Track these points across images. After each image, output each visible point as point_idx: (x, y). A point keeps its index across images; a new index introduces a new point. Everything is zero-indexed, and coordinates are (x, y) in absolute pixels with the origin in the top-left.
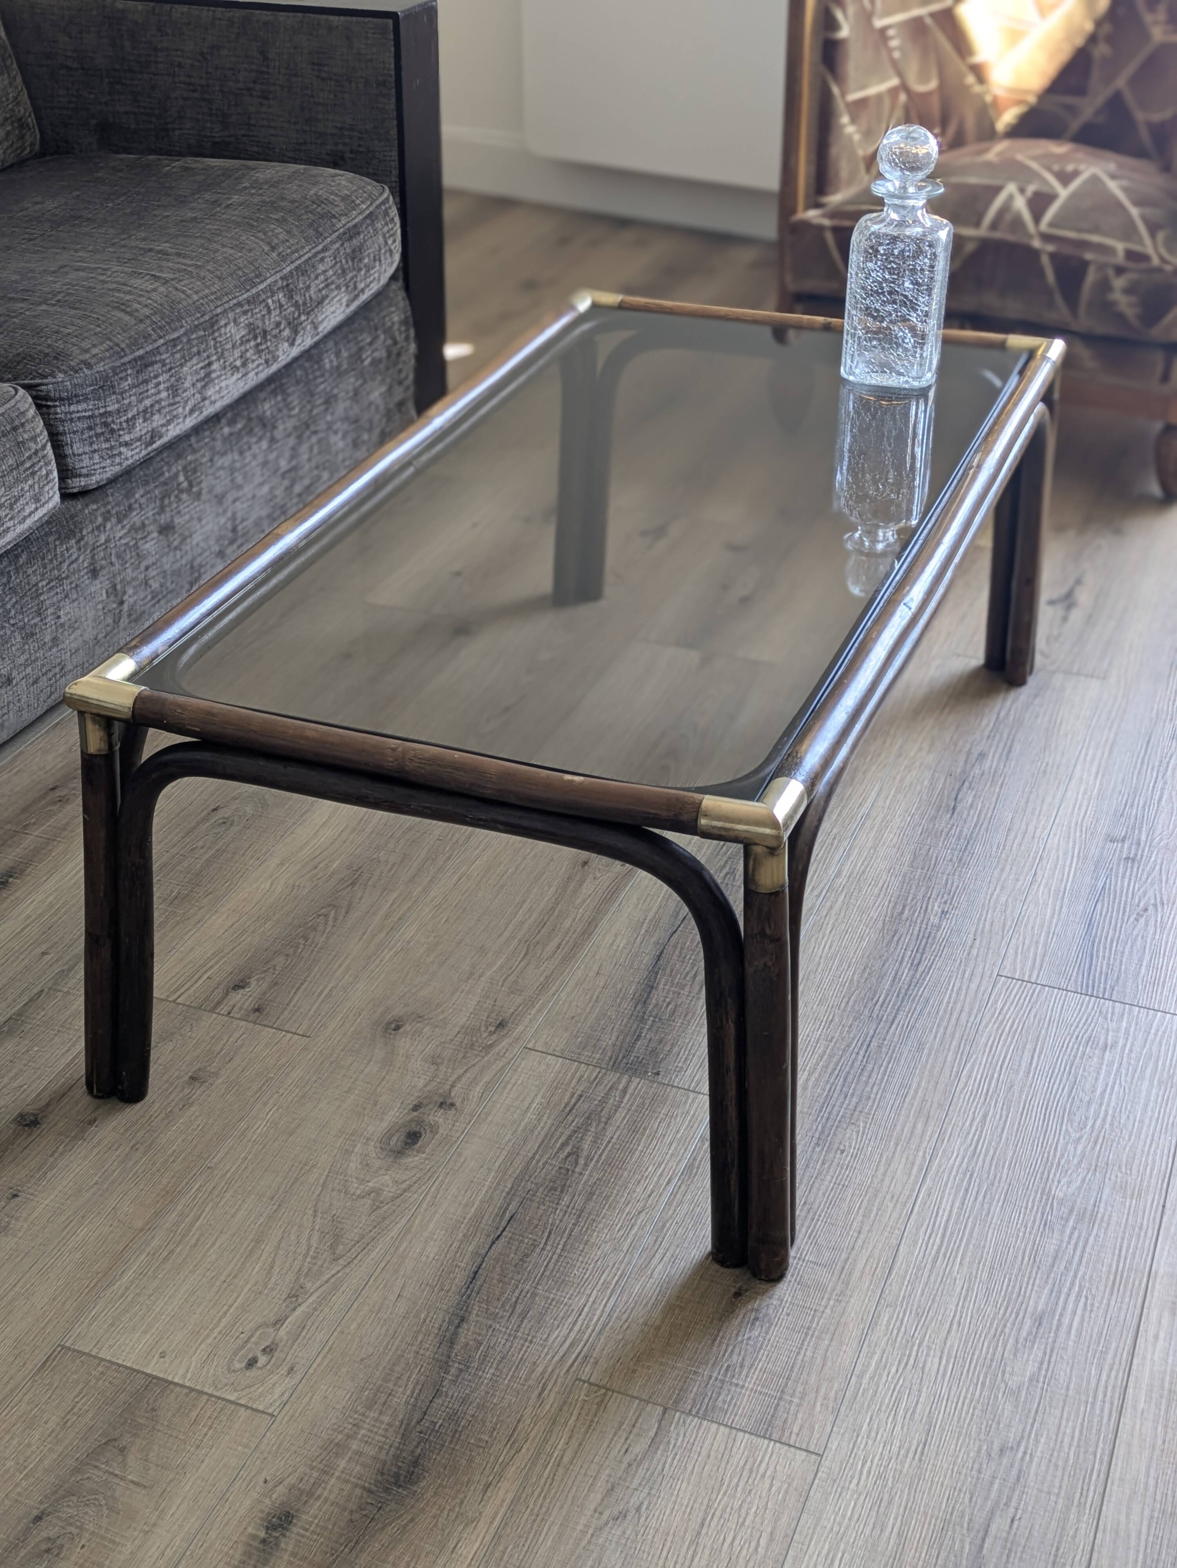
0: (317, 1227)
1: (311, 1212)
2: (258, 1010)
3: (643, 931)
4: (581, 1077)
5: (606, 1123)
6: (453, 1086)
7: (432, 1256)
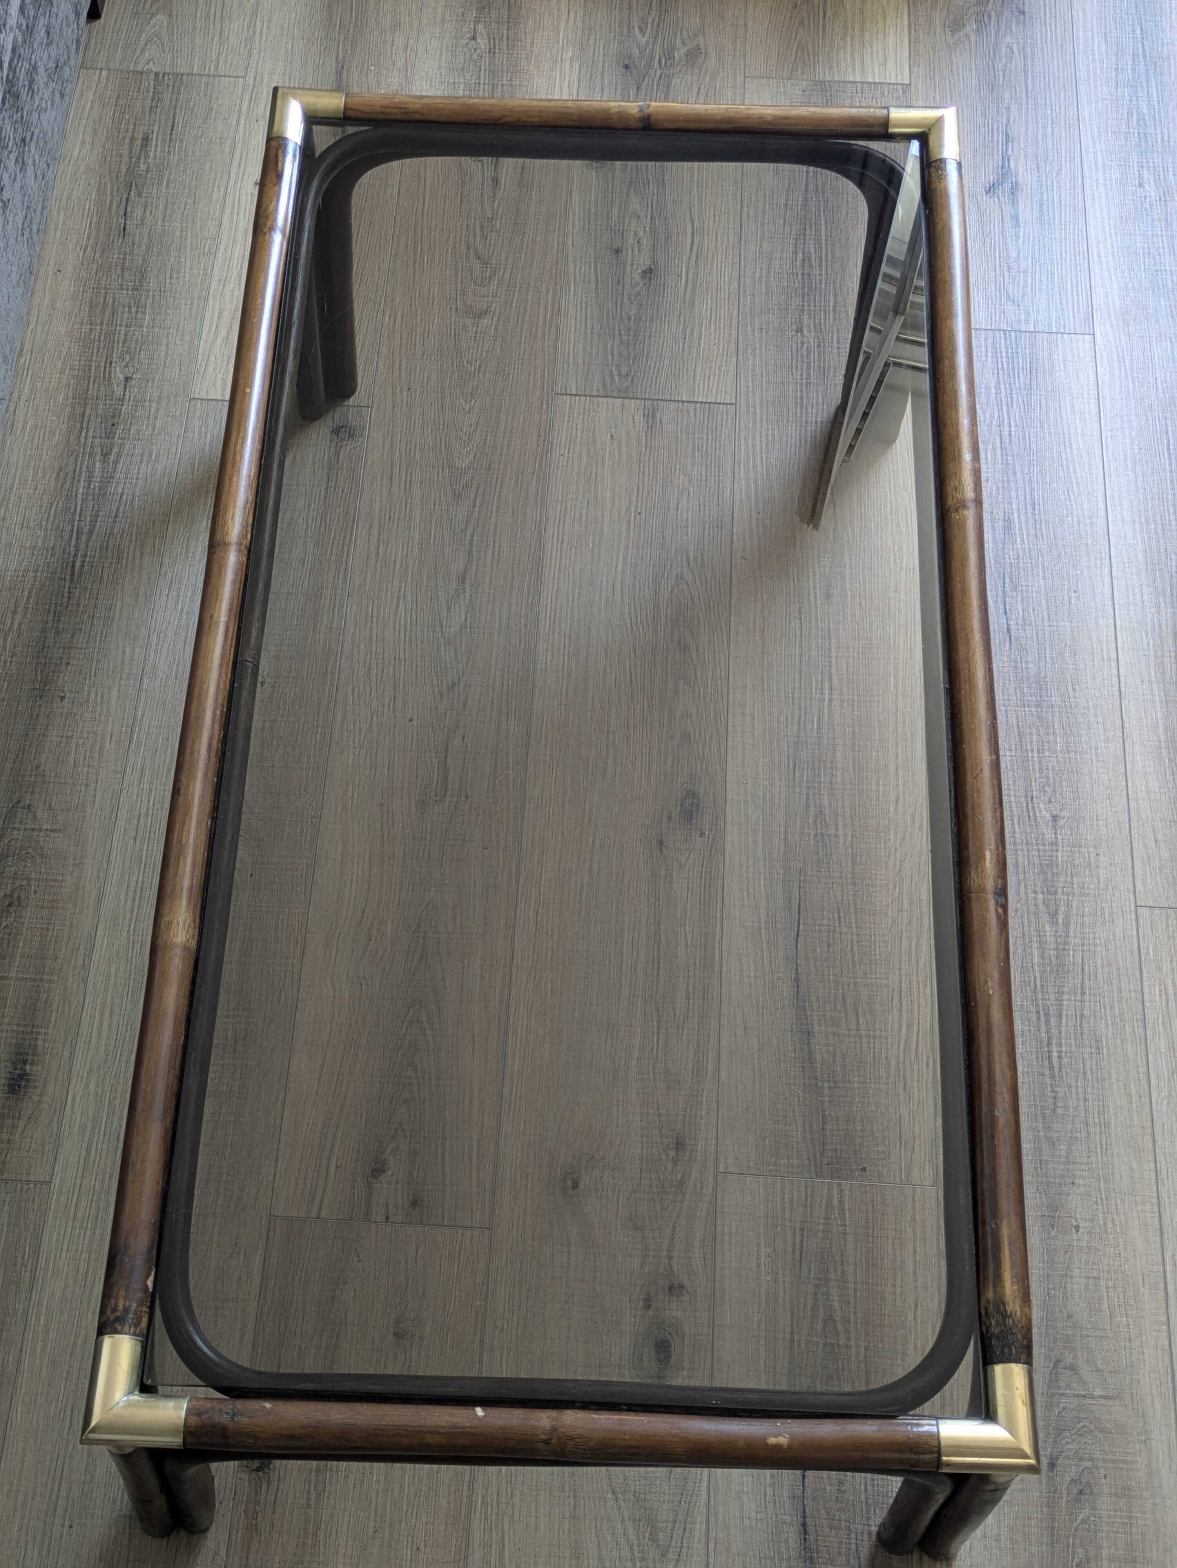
0: (626, 1515)
1: (610, 1495)
2: (415, 1203)
3: (765, 942)
4: (791, 1200)
5: (842, 1264)
6: (670, 1258)
7: (753, 1515)
